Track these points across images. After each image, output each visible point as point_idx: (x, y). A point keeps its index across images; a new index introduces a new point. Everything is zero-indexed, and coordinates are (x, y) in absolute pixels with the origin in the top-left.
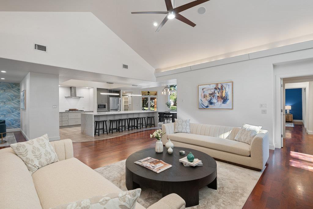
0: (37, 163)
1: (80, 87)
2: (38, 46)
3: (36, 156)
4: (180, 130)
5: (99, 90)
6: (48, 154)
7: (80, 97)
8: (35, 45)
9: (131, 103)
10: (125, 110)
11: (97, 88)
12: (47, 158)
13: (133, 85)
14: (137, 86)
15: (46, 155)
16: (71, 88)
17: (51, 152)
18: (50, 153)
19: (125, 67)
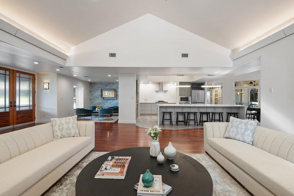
0: (59, 134)
1: (166, 83)
2: (111, 54)
3: (59, 129)
4: (232, 135)
5: (181, 83)
6: (69, 130)
7: (166, 91)
8: (110, 54)
9: (221, 96)
10: (215, 103)
11: (180, 82)
12: (68, 132)
13: (208, 75)
14: (215, 75)
15: (67, 130)
16: (159, 83)
17: (72, 128)
18: (70, 128)
19: (185, 55)
